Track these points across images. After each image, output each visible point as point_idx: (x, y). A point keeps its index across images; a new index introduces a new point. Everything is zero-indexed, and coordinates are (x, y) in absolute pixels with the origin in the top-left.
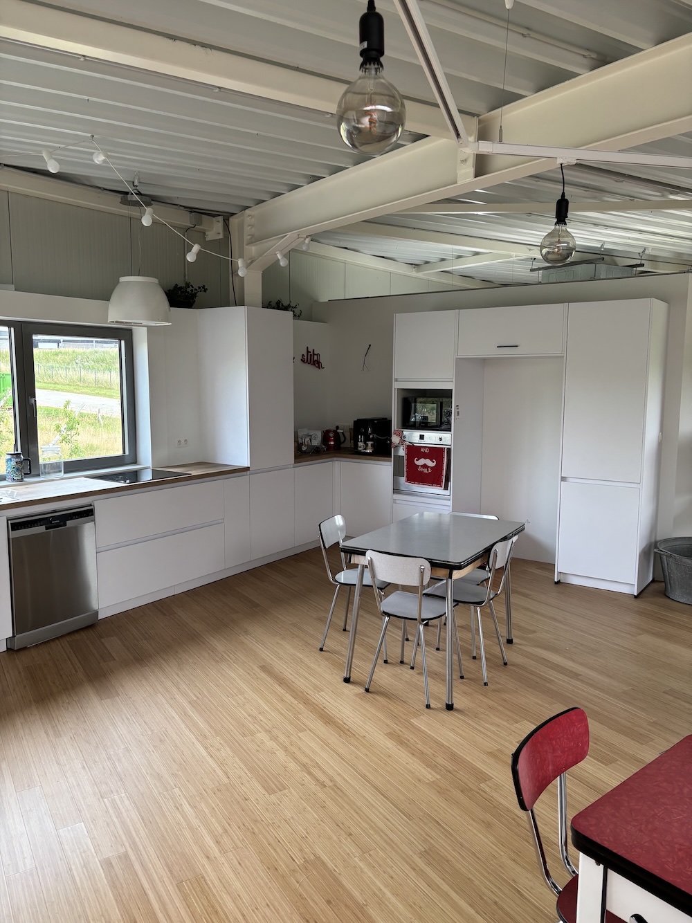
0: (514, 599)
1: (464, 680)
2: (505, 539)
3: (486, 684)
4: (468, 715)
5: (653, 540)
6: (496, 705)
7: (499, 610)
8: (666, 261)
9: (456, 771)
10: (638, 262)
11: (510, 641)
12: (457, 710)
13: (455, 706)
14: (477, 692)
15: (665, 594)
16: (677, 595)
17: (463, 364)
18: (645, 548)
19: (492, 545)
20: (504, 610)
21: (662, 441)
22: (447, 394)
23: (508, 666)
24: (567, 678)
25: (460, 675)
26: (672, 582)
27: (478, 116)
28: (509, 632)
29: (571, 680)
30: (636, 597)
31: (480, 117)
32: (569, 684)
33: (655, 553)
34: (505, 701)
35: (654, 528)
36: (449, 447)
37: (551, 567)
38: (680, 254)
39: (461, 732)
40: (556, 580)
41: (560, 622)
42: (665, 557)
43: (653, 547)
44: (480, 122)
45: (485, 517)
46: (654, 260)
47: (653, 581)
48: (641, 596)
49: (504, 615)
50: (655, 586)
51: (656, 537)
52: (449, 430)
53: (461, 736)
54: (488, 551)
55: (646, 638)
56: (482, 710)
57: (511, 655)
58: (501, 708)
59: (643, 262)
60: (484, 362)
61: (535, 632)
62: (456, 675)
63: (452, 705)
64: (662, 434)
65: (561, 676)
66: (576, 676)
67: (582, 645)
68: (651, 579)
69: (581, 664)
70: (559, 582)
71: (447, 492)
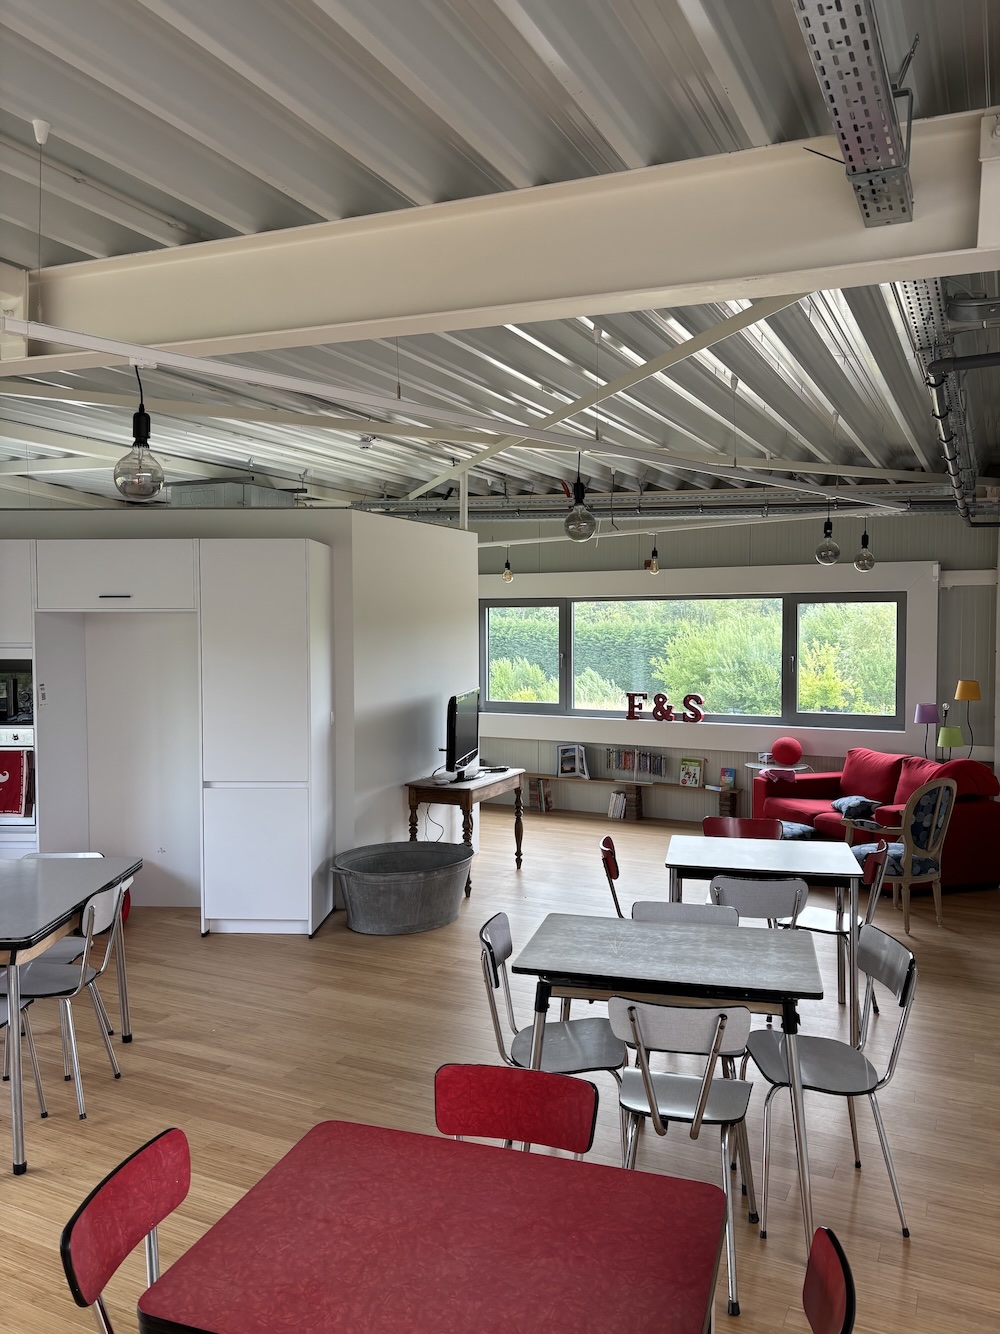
0: (131, 971)
1: (48, 1119)
2: (110, 886)
3: (83, 1117)
4: (50, 1174)
5: (331, 856)
6: (97, 1146)
7: (107, 991)
8: (334, 488)
9: (26, 1272)
10: (299, 486)
11: (127, 1039)
12: (34, 1171)
13: (30, 1165)
14: (68, 1132)
15: (347, 926)
16: (362, 925)
17: (46, 621)
18: (320, 867)
19: (88, 899)
20: (117, 991)
21: (334, 723)
22: (24, 667)
23: (122, 1079)
24: (209, 1075)
25: (40, 1112)
26: (354, 908)
27: (27, 269)
28: (126, 1024)
29: (216, 1076)
30: (311, 937)
31: (31, 272)
32: (212, 1083)
33: (335, 873)
34: (113, 1135)
35: (331, 838)
36: (32, 749)
37: (194, 912)
38: (349, 481)
39: (37, 1205)
40: (203, 932)
41: (206, 993)
42: (344, 877)
43: (331, 864)
44: (31, 278)
45: (81, 855)
46: (320, 484)
47: (335, 910)
48: (318, 934)
49: (117, 1000)
50: (337, 917)
51: (334, 851)
52: (30, 722)
53: (38, 1212)
54: (79, 910)
55: (321, 993)
56: (75, 1160)
57: (126, 1060)
58: (106, 1149)
59: (306, 486)
60: (84, 618)
61: (167, 1016)
62: (32, 1115)
63: (25, 1164)
64: (334, 714)
65: (201, 1075)
66: (222, 1068)
67: (234, 1020)
68: (331, 908)
69: (232, 1049)
70: (207, 934)
71: (30, 821)
